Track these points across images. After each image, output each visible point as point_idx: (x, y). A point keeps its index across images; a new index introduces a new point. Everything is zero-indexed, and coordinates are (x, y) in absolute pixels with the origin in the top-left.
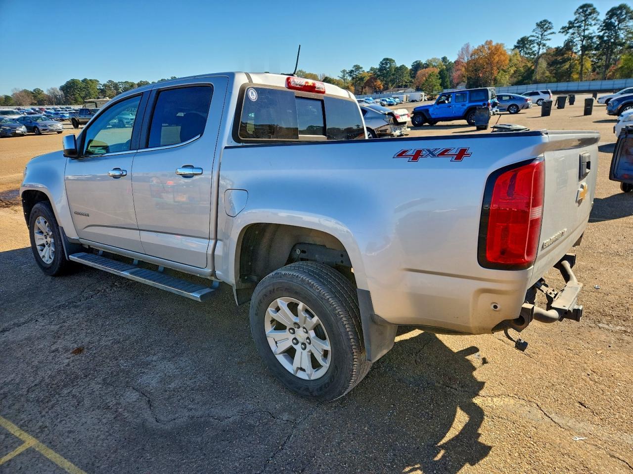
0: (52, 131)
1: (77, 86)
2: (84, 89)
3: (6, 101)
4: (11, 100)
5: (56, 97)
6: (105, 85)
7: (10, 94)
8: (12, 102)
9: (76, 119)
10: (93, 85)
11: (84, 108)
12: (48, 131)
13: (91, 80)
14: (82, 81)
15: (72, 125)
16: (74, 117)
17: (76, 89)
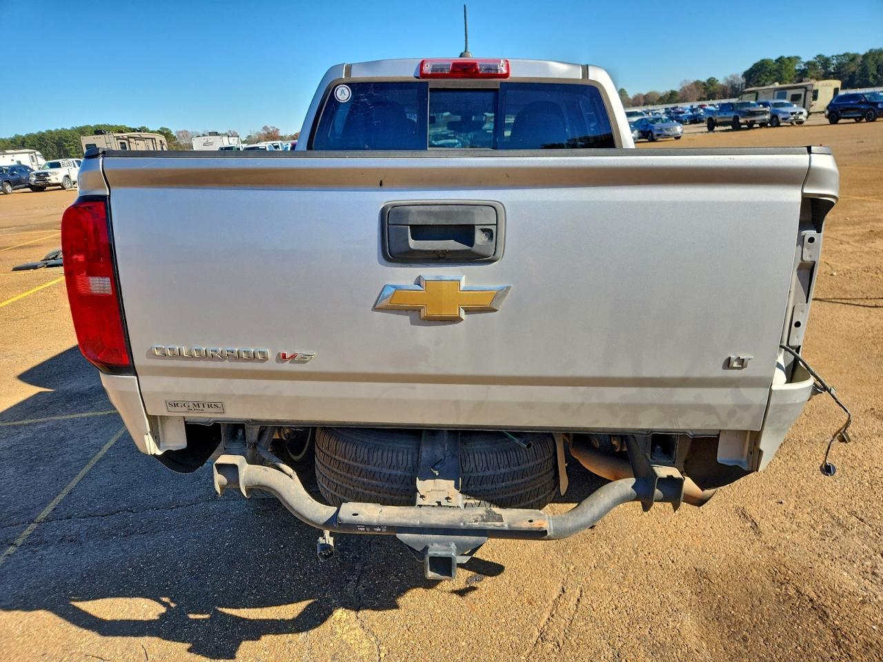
0: (668, 136)
1: (766, 68)
2: (774, 73)
3: (670, 98)
4: (676, 95)
5: (733, 87)
6: (808, 64)
7: (677, 88)
8: (678, 98)
9: (714, 119)
10: (791, 64)
11: (740, 102)
12: (663, 136)
13: (789, 58)
14: (776, 61)
15: (706, 128)
16: (711, 116)
17: (763, 73)
